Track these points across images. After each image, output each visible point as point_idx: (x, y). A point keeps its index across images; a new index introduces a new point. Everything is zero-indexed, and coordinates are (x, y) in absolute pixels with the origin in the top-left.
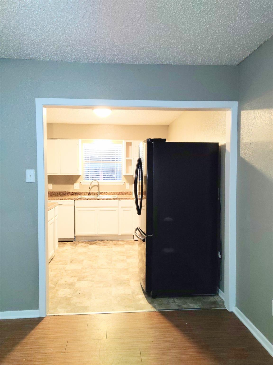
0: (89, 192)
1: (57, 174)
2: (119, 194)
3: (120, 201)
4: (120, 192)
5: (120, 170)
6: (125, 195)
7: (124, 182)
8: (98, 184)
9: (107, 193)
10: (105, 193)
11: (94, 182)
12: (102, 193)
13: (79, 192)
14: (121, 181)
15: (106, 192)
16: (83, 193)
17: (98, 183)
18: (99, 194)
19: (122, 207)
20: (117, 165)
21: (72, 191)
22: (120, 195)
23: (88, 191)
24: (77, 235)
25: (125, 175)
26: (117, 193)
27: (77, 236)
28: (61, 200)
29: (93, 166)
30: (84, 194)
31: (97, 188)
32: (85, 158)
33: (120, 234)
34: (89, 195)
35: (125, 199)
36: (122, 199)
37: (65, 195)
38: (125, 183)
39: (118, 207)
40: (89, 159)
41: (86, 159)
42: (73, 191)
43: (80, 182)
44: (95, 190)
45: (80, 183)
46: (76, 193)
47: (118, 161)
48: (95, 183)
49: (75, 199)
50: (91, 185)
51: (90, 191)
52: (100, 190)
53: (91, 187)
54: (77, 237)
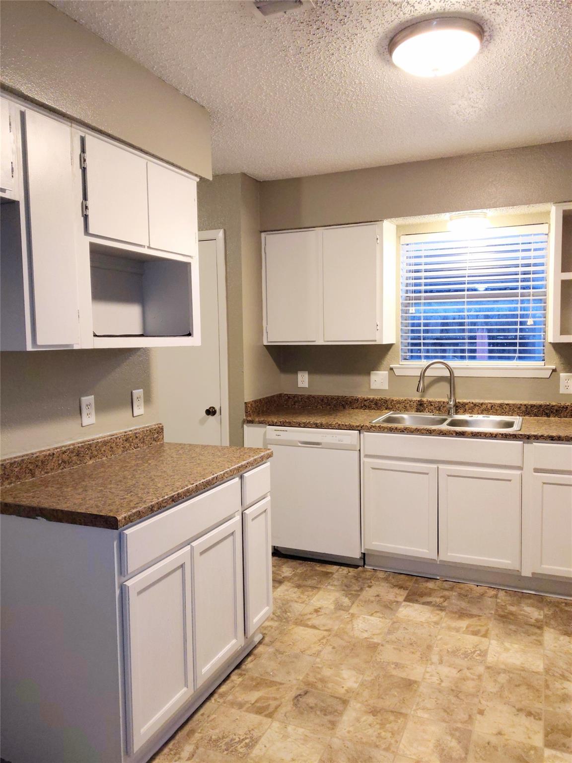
0: (419, 399)
1: (314, 341)
2: (529, 411)
3: (529, 445)
4: (532, 406)
5: (535, 323)
6: (557, 419)
7: (554, 367)
8: (448, 375)
9: (484, 406)
10: (475, 405)
11: (432, 368)
12: (464, 405)
13: (388, 398)
14: (540, 364)
15: (482, 401)
16: (399, 402)
17: (451, 371)
18: (452, 411)
19: (537, 470)
20: (523, 305)
21: (366, 396)
22: (536, 415)
23: (416, 398)
24: (368, 550)
25: (556, 343)
26: (523, 408)
27: (370, 552)
28: (317, 426)
29: (436, 311)
30: (401, 406)
31: (445, 387)
32: (407, 285)
33: (526, 572)
34: (418, 410)
35: (552, 439)
36: (537, 438)
37: (344, 408)
38: (554, 371)
39: (520, 468)
40: (423, 288)
41: (408, 288)
42: (369, 397)
43: (391, 366)
44: (439, 394)
45: (391, 369)
46: (376, 404)
47: (528, 287)
48: (438, 370)
49: (359, 428)
50: (422, 376)
51: (422, 396)
52: (457, 395)
53: (424, 382)
54: (368, 554)
